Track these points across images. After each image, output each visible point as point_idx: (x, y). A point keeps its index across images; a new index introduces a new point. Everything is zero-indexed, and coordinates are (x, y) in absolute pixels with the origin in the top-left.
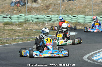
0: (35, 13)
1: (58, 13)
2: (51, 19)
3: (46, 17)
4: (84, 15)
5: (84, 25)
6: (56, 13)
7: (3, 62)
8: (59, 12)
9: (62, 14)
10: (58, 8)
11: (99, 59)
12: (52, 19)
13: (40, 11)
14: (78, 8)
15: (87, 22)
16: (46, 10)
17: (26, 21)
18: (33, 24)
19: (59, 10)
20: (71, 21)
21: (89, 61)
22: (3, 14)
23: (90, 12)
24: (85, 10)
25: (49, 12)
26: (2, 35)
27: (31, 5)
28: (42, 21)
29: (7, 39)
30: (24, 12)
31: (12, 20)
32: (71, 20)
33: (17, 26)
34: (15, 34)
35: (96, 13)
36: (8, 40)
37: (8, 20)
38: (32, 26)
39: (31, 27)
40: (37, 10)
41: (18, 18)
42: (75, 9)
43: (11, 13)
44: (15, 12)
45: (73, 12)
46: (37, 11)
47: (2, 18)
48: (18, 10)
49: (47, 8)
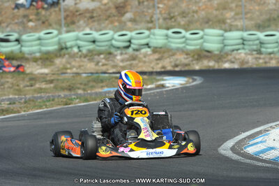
0: (87, 25)
1: (150, 25)
2: (130, 41)
3: (116, 36)
4: (221, 29)
5: (222, 55)
6: (143, 25)
8: (152, 22)
9: (160, 28)
10: (147, 12)
11: (263, 151)
12: (132, 41)
13: (99, 20)
14: (203, 10)
15: (230, 48)
16: (116, 18)
17: (62, 49)
18: (81, 57)
19: (152, 17)
20: (184, 47)
21: (235, 157)
23: (236, 19)
24: (222, 14)
25: (125, 23)
27: (76, 4)
28: (107, 48)
29: (9, 99)
30: (56, 23)
31: (23, 48)
32: (184, 45)
33: (38, 65)
34: (32, 86)
35: (253, 22)
36: (12, 102)
37: (13, 48)
38: (78, 62)
39: (77, 64)
40: (92, 17)
41: (38, 42)
42: (196, 12)
43: (21, 28)
44: (31, 24)
45: (190, 22)
46: (90, 21)
48: (39, 20)
49: (119, 13)
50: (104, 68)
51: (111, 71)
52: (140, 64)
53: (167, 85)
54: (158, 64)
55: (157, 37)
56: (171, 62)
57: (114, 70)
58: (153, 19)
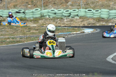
0: (52, 7)
1: (79, 7)
2: (70, 14)
3: (64, 11)
4: (108, 9)
5: (108, 20)
6: (76, 7)
7: (16, 64)
8: (79, 6)
9: (83, 8)
10: (78, 2)
12: (71, 13)
13: (57, 5)
14: (101, 1)
15: (112, 17)
16: (65, 4)
17: (42, 16)
18: (50, 20)
19: (79, 4)
20: (93, 16)
21: (113, 62)
22: (16, 9)
23: (114, 5)
24: (109, 3)
25: (68, 6)
26: (15, 32)
28: (61, 16)
29: (20, 37)
30: (39, 6)
31: (26, 16)
32: (93, 15)
33: (32, 23)
34: (29, 31)
36: (21, 38)
37: (22, 16)
38: (49, 22)
40: (55, 3)
41: (32, 13)
42: (98, 2)
43: (25, 7)
44: (29, 6)
45: (95, 6)
46: (54, 5)
47: (15, 13)
48: (33, 4)
49: (66, 2)
50: (59, 25)
51: (62, 26)
52: (74, 23)
53: (86, 32)
54: (82, 23)
55: (81, 12)
56: (87, 23)
57: (63, 26)
58: (80, 5)
